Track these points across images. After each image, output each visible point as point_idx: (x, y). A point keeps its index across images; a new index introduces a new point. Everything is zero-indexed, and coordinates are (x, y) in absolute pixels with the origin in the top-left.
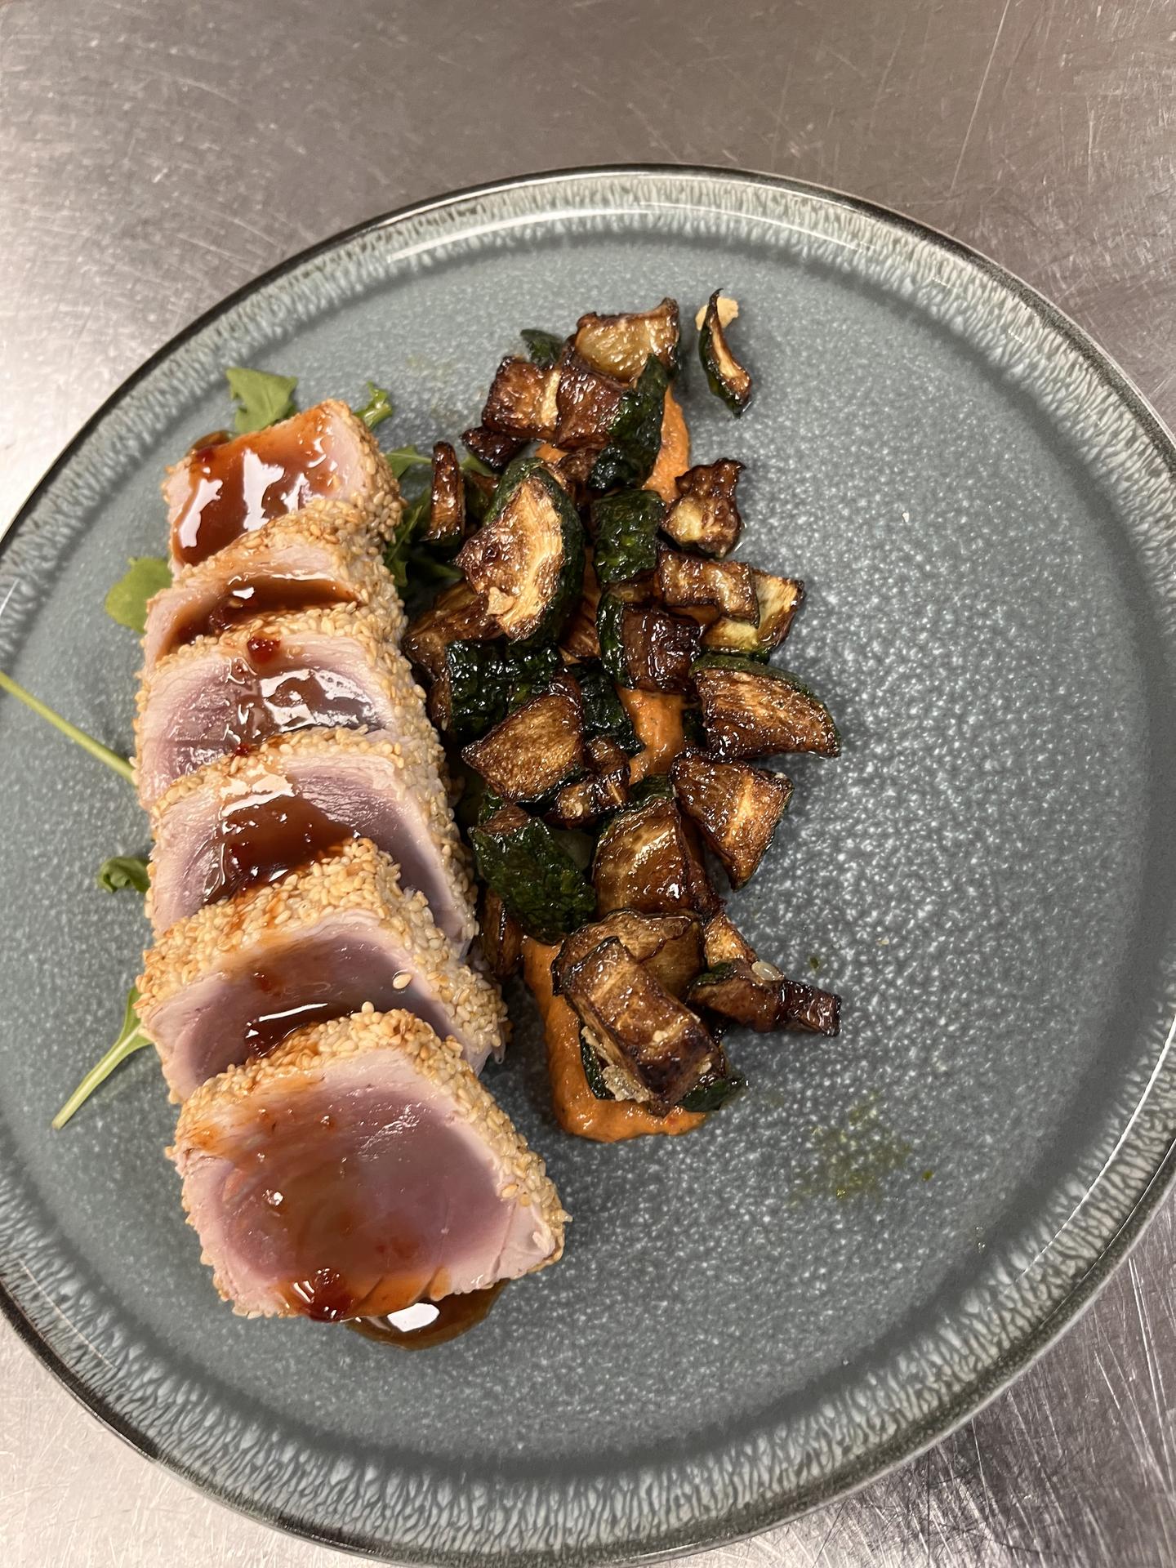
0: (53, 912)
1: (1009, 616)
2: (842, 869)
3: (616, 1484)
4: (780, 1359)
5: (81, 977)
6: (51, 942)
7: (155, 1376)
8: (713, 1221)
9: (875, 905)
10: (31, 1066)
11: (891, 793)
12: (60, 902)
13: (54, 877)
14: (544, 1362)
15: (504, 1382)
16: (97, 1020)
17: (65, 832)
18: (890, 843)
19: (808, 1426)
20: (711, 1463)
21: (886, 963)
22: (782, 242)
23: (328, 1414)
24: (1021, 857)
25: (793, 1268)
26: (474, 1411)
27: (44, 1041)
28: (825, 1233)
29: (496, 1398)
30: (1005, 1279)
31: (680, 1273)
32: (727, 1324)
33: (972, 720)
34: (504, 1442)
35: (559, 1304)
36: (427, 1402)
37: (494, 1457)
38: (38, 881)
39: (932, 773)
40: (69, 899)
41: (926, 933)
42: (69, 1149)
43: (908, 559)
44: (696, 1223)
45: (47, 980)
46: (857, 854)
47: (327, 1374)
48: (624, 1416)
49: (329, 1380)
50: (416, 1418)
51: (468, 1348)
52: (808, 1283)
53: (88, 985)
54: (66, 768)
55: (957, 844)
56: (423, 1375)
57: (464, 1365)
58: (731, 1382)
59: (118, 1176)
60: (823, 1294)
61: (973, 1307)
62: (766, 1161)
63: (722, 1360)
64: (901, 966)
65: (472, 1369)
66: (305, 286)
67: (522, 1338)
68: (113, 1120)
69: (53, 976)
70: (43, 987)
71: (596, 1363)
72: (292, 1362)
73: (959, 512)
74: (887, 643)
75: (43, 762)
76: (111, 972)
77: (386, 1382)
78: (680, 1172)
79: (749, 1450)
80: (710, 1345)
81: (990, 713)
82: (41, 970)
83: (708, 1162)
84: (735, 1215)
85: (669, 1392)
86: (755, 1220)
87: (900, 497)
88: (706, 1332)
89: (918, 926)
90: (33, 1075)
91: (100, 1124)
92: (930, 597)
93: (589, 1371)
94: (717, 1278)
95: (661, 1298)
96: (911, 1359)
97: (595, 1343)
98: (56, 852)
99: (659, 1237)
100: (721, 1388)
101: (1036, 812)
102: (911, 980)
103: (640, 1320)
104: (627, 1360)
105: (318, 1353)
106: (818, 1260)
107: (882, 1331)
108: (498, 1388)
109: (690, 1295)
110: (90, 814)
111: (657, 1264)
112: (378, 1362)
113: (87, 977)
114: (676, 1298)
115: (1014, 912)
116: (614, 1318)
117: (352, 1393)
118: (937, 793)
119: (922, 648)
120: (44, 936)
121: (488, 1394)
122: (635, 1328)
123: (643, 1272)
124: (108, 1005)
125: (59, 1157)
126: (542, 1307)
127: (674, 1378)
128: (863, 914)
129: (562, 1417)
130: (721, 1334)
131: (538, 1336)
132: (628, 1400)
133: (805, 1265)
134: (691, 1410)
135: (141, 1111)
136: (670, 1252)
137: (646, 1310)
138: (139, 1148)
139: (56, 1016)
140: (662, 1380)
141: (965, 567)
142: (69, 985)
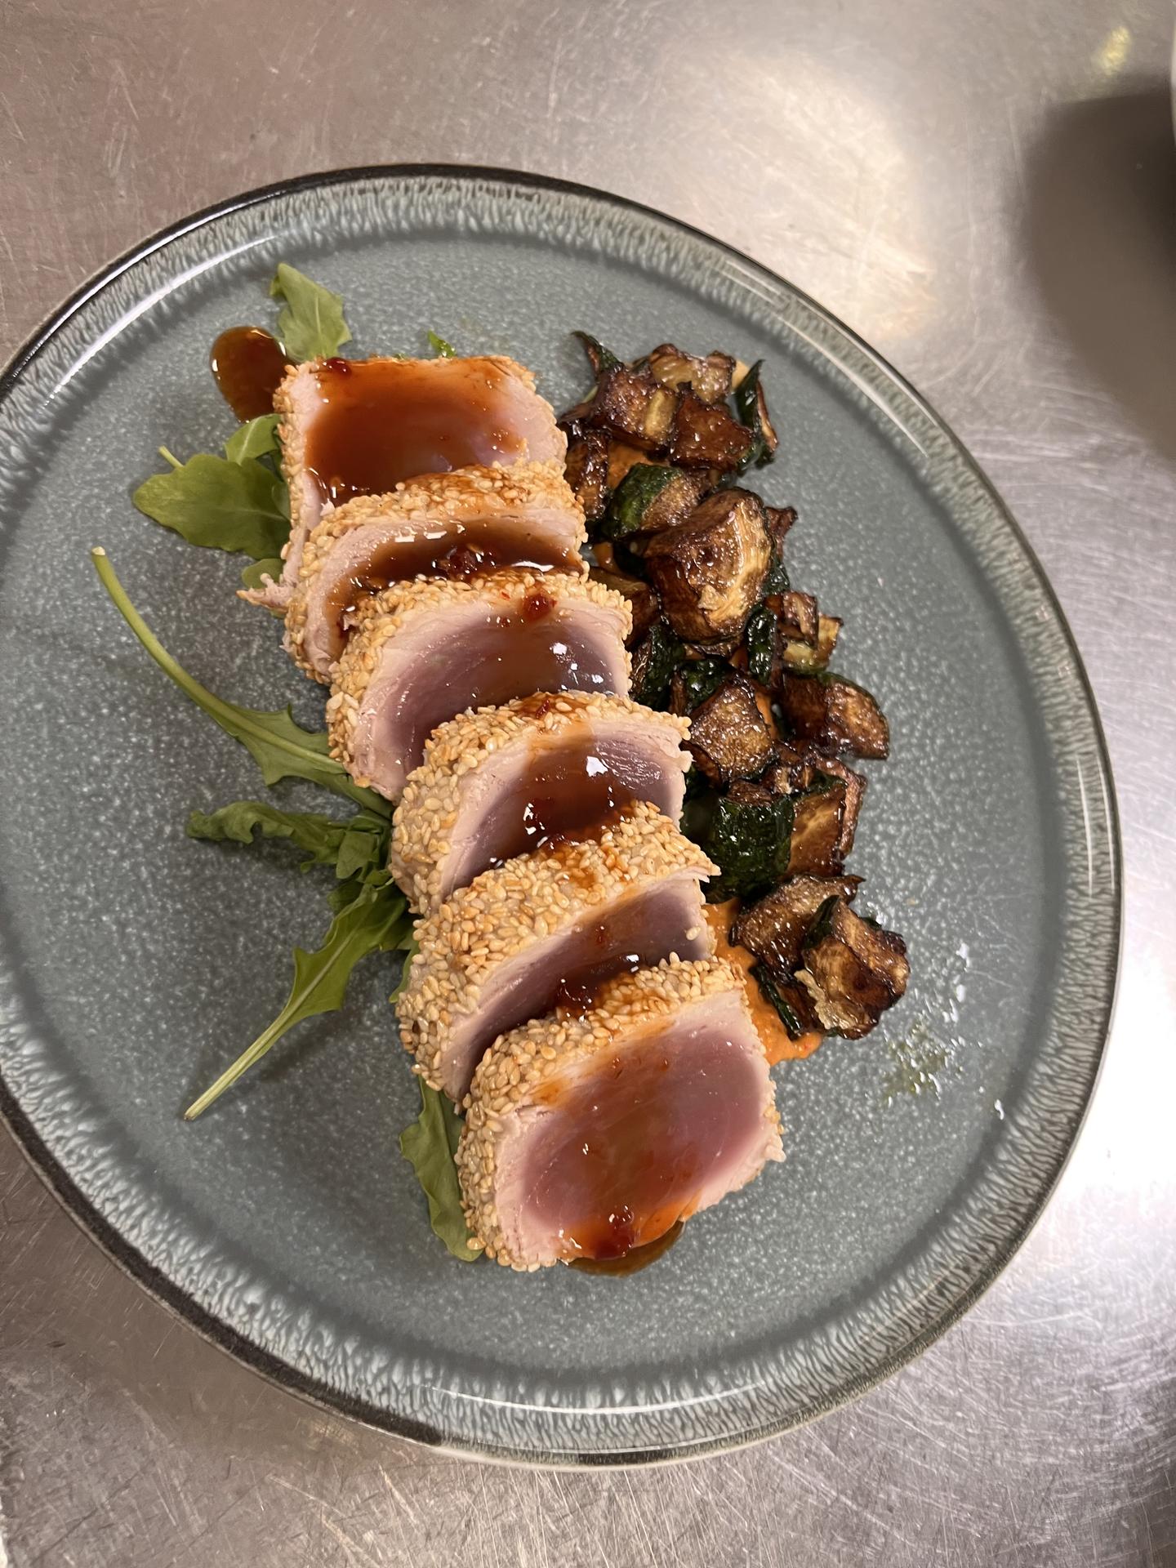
0: (126, 864)
1: (950, 668)
2: (879, 848)
3: (813, 1342)
4: (897, 1218)
5: (182, 941)
6: (130, 901)
7: (382, 1365)
8: (836, 1123)
9: (902, 875)
10: (133, 1049)
11: (899, 791)
12: (135, 852)
13: (120, 821)
14: (737, 1260)
15: (709, 1285)
16: (213, 991)
17: (126, 768)
18: (904, 829)
19: (927, 1262)
20: (872, 1306)
21: (914, 918)
22: (775, 332)
23: (564, 1353)
24: (978, 843)
25: (892, 1148)
26: (689, 1315)
27: (145, 1019)
28: (908, 1121)
29: (705, 1300)
30: (1017, 1134)
31: (821, 1167)
32: (858, 1200)
33: (938, 741)
34: (720, 1333)
35: (739, 1210)
36: (649, 1318)
37: (715, 1349)
38: (97, 825)
39: (921, 778)
40: (146, 849)
41: (933, 895)
42: (210, 1141)
43: (884, 613)
44: (825, 1126)
45: (134, 946)
46: (886, 836)
47: (555, 1317)
48: (803, 1288)
49: (557, 1322)
50: (643, 1334)
51: (674, 1263)
52: (903, 1159)
53: (195, 951)
54: (111, 689)
55: (943, 831)
56: (640, 1296)
57: (674, 1277)
58: (870, 1243)
59: (280, 1164)
60: (914, 1165)
61: (1003, 1156)
62: (863, 1072)
63: (859, 1228)
64: (923, 919)
65: (681, 1280)
66: (355, 203)
67: (715, 1245)
68: (260, 1102)
69: (142, 942)
70: (131, 955)
71: (775, 1251)
72: (517, 1314)
73: (912, 585)
74: (882, 676)
75: (74, 678)
76: (223, 935)
77: (610, 1310)
78: (808, 1087)
79: (894, 1289)
80: (851, 1219)
81: (947, 737)
82: (123, 935)
83: (826, 1078)
84: (850, 1116)
85: (829, 1261)
86: (864, 1118)
87: (875, 565)
88: (846, 1209)
89: (929, 891)
90: (139, 1061)
91: (244, 1109)
92: (902, 646)
93: (771, 1259)
94: (846, 1166)
95: (810, 1190)
96: (976, 1199)
97: (770, 1236)
98: (116, 791)
99: (802, 1141)
100: (864, 1250)
101: (983, 811)
102: (930, 930)
103: (800, 1210)
104: (796, 1243)
105: (541, 1299)
106: (908, 1141)
107: (954, 1184)
108: (705, 1291)
109: (830, 1184)
110: (156, 747)
111: (805, 1164)
112: (599, 1294)
113: (190, 942)
114: (823, 1187)
115: (981, 881)
116: (781, 1212)
117: (582, 1328)
118: (926, 793)
119: (903, 684)
120: (120, 892)
121: (698, 1298)
122: (798, 1218)
123: (795, 1171)
124: (225, 972)
125: (197, 1152)
126: (726, 1214)
127: (831, 1250)
128: (896, 881)
129: (761, 1301)
130: (856, 1209)
131: (727, 1240)
132: (803, 1274)
133: (899, 1146)
134: (848, 1271)
135: (294, 1089)
136: (811, 1153)
137: (803, 1201)
138: (300, 1129)
139: (156, 988)
140: (824, 1253)
141: (920, 628)
142: (167, 951)
